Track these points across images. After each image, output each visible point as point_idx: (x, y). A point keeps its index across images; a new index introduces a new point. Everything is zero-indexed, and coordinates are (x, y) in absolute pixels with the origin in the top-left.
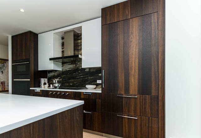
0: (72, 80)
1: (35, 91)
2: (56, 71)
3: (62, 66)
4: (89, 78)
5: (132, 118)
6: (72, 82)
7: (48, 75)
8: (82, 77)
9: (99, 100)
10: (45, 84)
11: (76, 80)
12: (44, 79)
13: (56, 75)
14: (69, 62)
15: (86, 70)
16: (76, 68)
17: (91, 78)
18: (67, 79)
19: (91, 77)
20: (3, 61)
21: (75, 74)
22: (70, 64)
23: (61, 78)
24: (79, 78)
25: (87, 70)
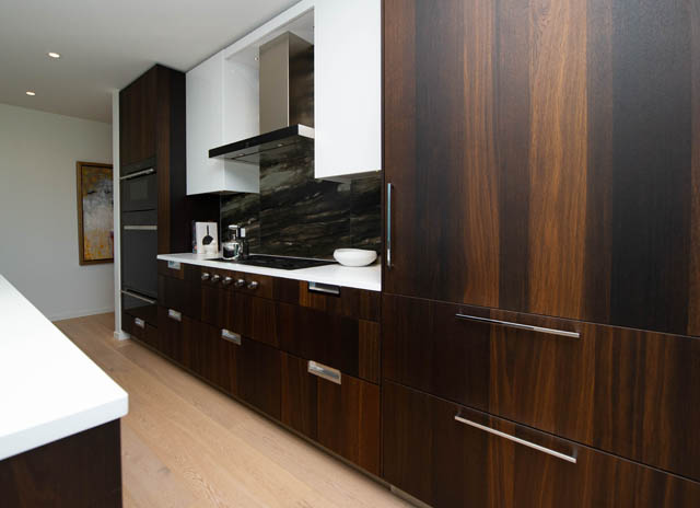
0: (292, 229)
1: (170, 266)
2: (242, 195)
3: (261, 177)
4: (352, 219)
5: (546, 454)
6: (293, 236)
7: (222, 210)
8: (325, 214)
9: (372, 323)
10: (207, 240)
11: (306, 227)
12: (205, 224)
13: (243, 209)
14: (283, 162)
15: (339, 189)
16: (306, 181)
17: (360, 219)
18: (275, 224)
19: (359, 215)
20: (94, 169)
21: (300, 204)
22: (285, 166)
23: (258, 220)
24: (317, 220)
25: (345, 187)
